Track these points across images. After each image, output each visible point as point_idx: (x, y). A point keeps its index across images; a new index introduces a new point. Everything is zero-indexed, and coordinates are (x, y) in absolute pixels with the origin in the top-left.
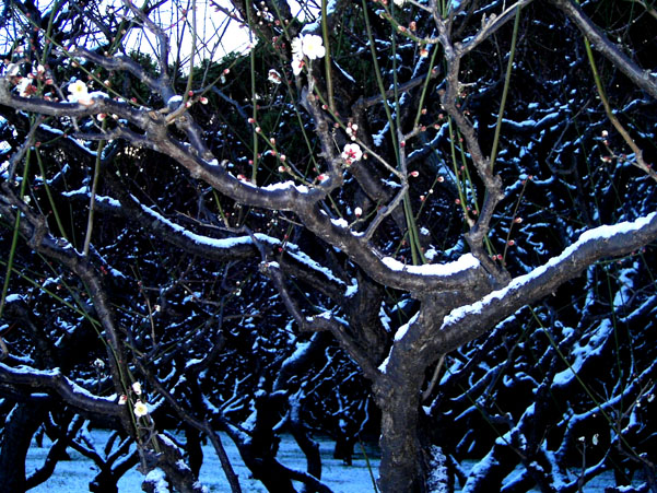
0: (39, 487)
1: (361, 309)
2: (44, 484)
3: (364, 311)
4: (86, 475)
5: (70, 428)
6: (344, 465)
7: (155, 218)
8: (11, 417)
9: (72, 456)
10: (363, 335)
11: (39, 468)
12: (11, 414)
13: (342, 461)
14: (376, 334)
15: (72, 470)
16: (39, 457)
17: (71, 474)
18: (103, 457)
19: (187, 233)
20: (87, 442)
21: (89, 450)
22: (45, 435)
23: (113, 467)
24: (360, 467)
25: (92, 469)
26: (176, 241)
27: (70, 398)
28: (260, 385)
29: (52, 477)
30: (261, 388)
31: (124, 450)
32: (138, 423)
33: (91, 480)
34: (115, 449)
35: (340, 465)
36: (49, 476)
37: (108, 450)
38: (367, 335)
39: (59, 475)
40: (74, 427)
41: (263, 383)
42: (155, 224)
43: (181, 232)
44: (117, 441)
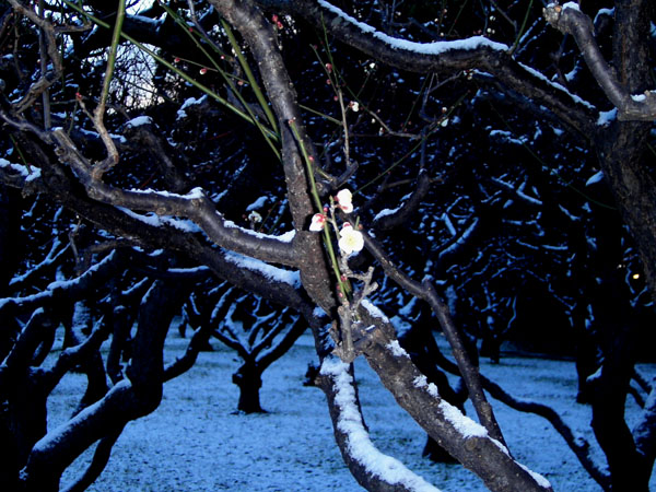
0: (180, 377)
1: (621, 143)
2: (186, 374)
3: (625, 146)
4: (228, 366)
5: (214, 315)
6: (491, 363)
7: (336, 15)
8: (148, 298)
9: (215, 347)
10: (621, 180)
11: (180, 357)
12: (147, 294)
13: (489, 359)
14: (639, 178)
15: (214, 361)
16: (180, 347)
17: (214, 365)
18: (246, 347)
19: (380, 35)
20: (231, 332)
21: (233, 340)
22: (188, 326)
23: (257, 359)
24: (507, 365)
25: (235, 360)
26: (363, 46)
27: (218, 236)
28: (426, 270)
29: (194, 368)
30: (428, 273)
31: (268, 343)
32: (344, 267)
33: (235, 371)
34: (258, 341)
35: (487, 363)
36: (190, 366)
37: (251, 341)
38: (626, 180)
39: (201, 365)
40: (218, 313)
41: (431, 267)
42: (335, 23)
43: (370, 34)
44: (260, 334)
